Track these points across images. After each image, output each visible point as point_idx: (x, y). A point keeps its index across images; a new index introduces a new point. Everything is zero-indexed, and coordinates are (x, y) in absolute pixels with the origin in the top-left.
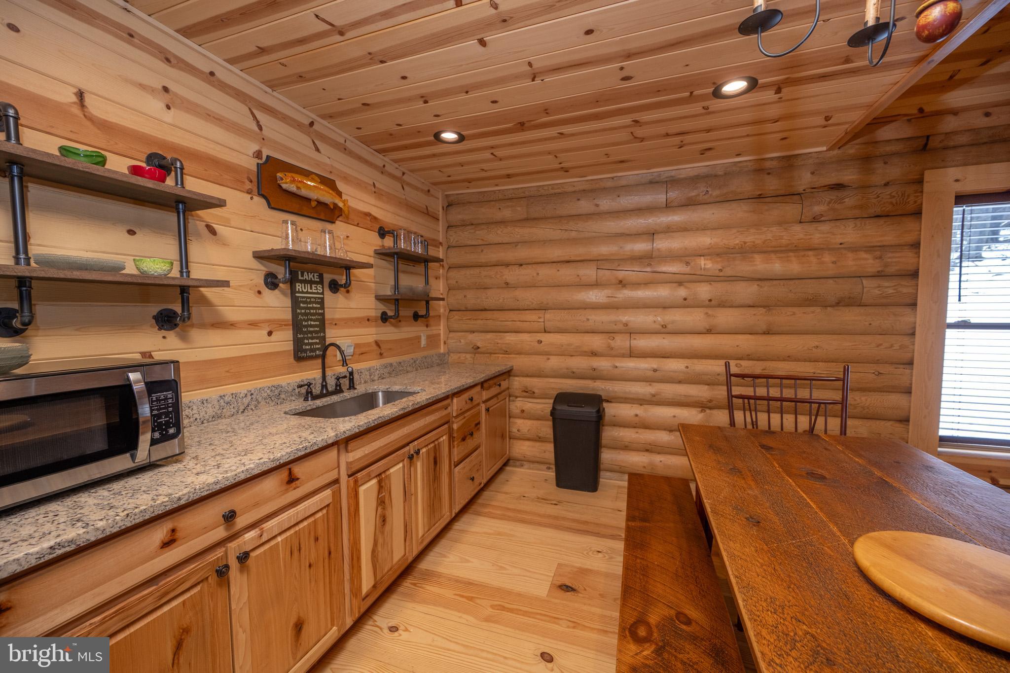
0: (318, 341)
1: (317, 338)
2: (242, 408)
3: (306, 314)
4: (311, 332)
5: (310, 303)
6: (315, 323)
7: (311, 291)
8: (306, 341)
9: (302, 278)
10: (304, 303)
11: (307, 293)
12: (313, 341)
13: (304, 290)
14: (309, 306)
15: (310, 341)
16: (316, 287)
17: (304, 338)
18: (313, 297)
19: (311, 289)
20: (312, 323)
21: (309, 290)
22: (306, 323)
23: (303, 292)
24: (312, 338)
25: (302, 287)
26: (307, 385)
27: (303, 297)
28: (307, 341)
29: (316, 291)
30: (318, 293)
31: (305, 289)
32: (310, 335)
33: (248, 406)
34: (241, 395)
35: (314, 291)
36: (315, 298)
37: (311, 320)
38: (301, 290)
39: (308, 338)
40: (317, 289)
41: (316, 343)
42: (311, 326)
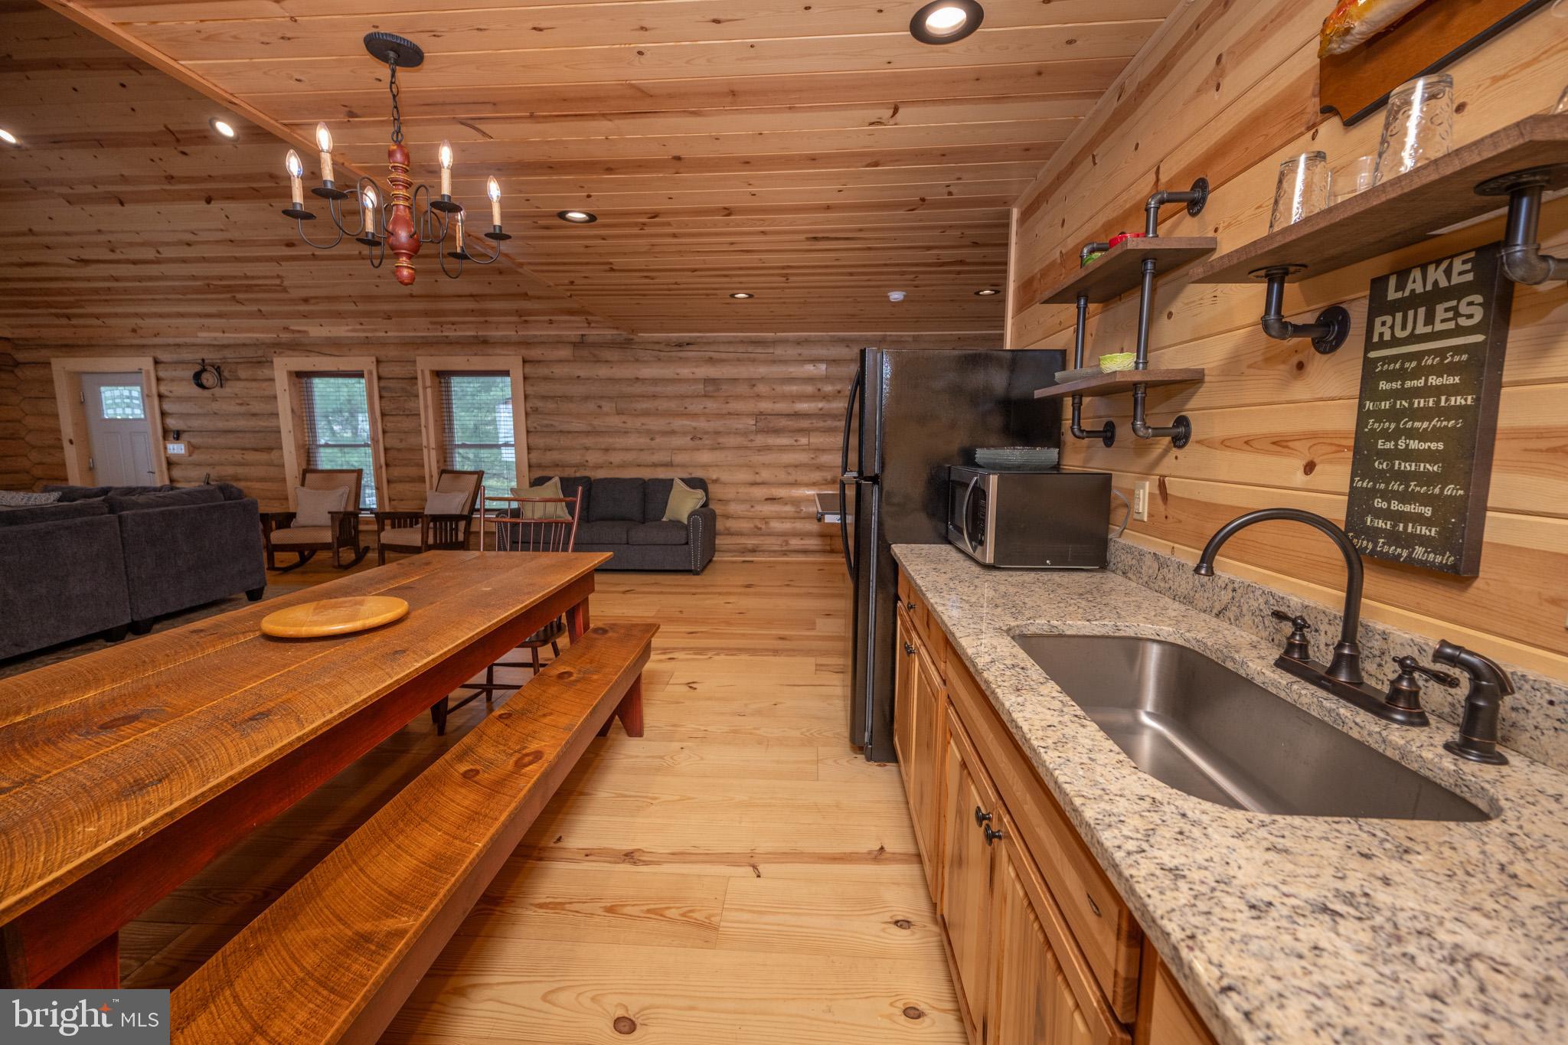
0: (1428, 512)
1: (1425, 500)
2: (1217, 607)
3: (1394, 415)
4: (1404, 477)
5: (1415, 375)
6: (1424, 446)
7: (1429, 329)
8: (1379, 503)
9: (1399, 295)
10: (1390, 376)
11: (1413, 338)
12: (1407, 508)
13: (1400, 334)
14: (1408, 384)
15: (1395, 506)
16: (1455, 309)
17: (1373, 493)
18: (1429, 352)
19: (1430, 320)
20: (1414, 445)
21: (1421, 329)
22: (1390, 445)
23: (1395, 342)
24: (1405, 497)
25: (1392, 327)
26: (1294, 621)
27: (1393, 359)
28: (1384, 505)
29: (1451, 325)
30: (1460, 331)
31: (1404, 327)
32: (1395, 486)
33: (1225, 609)
34: (1220, 583)
35: (1439, 327)
36: (1441, 353)
37: (1412, 434)
38: (1387, 337)
39: (1387, 496)
40: (1457, 314)
41: (1419, 519)
42: (1408, 455)
